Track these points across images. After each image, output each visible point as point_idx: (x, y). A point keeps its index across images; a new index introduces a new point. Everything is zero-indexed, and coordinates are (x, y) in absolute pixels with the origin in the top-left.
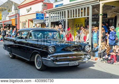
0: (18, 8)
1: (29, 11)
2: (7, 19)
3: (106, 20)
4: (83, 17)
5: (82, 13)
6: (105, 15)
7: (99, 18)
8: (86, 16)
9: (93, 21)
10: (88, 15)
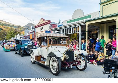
0: (34, 28)
1: (41, 30)
2: (28, 34)
3: (91, 35)
4: (75, 33)
5: (74, 30)
6: (89, 32)
7: (86, 34)
8: (77, 32)
9: (82, 35)
10: (78, 31)
